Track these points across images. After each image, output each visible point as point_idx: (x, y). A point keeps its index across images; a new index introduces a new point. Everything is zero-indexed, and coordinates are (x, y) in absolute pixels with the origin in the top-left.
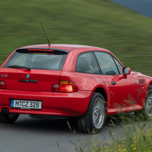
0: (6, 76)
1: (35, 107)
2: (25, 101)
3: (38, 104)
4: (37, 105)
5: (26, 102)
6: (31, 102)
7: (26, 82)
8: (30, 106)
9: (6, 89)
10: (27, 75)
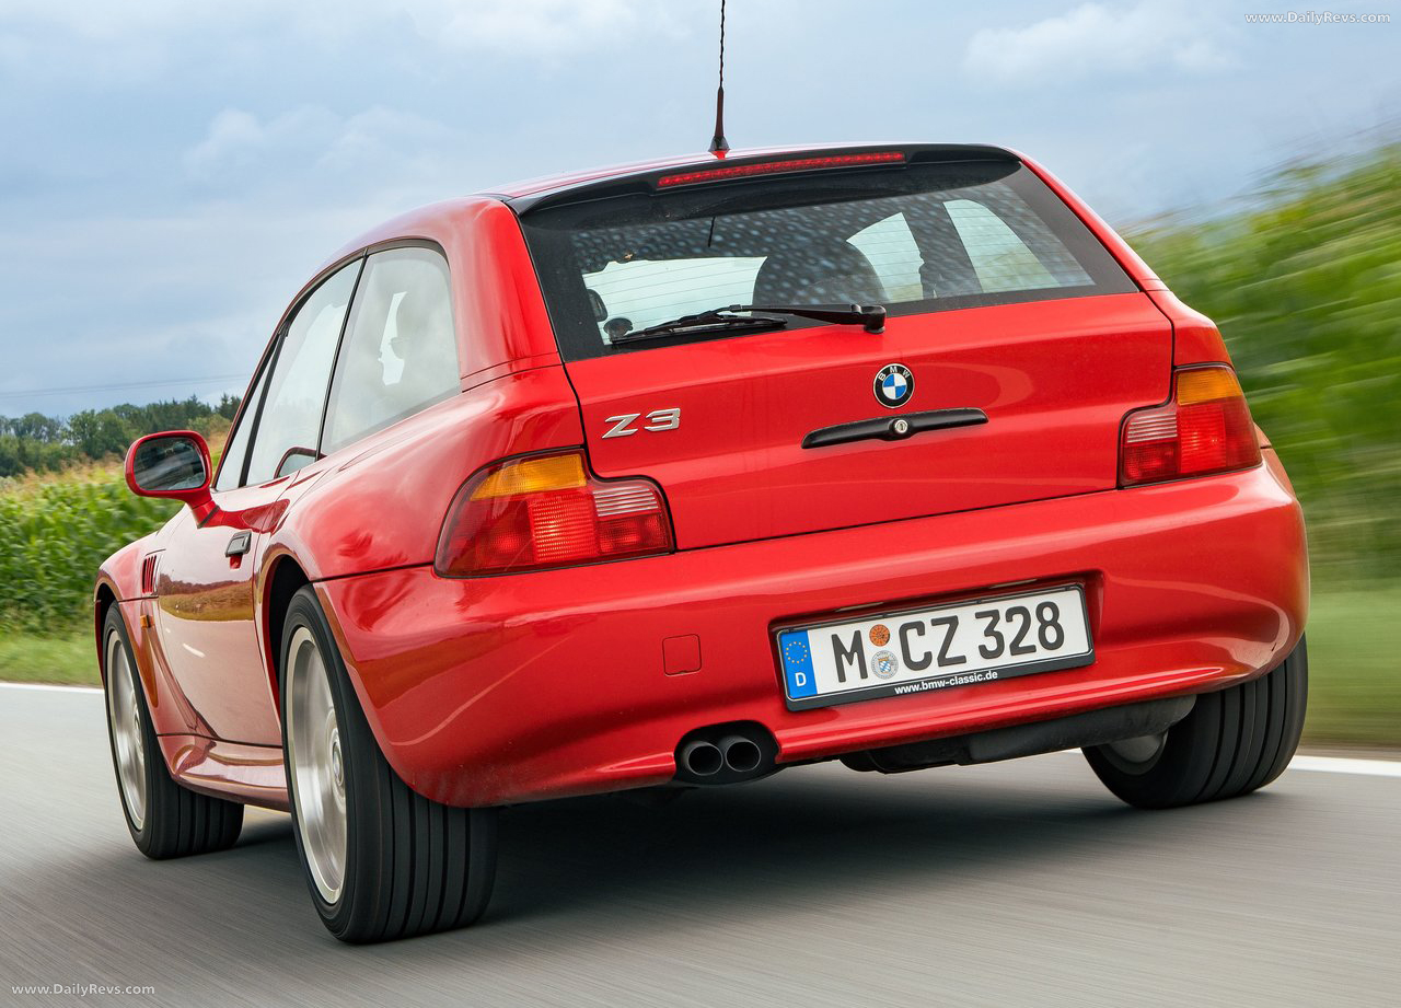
0: (667, 418)
1: (1032, 649)
2: (926, 618)
3: (1048, 614)
4: (1044, 625)
5: (935, 622)
6: (979, 616)
7: (891, 435)
8: (983, 649)
9: (675, 550)
10: (887, 372)
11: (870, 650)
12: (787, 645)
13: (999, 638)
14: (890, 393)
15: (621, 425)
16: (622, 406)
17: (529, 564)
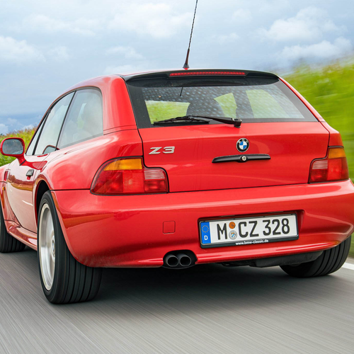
1: (279, 233)
2: (247, 221)
3: (285, 222)
4: (284, 225)
5: (250, 222)
6: (264, 221)
7: (241, 161)
8: (264, 232)
9: (168, 192)
10: (241, 140)
11: (229, 230)
12: (203, 226)
13: (270, 229)
14: (241, 147)
15: (155, 151)
16: (156, 144)
17: (120, 193)
